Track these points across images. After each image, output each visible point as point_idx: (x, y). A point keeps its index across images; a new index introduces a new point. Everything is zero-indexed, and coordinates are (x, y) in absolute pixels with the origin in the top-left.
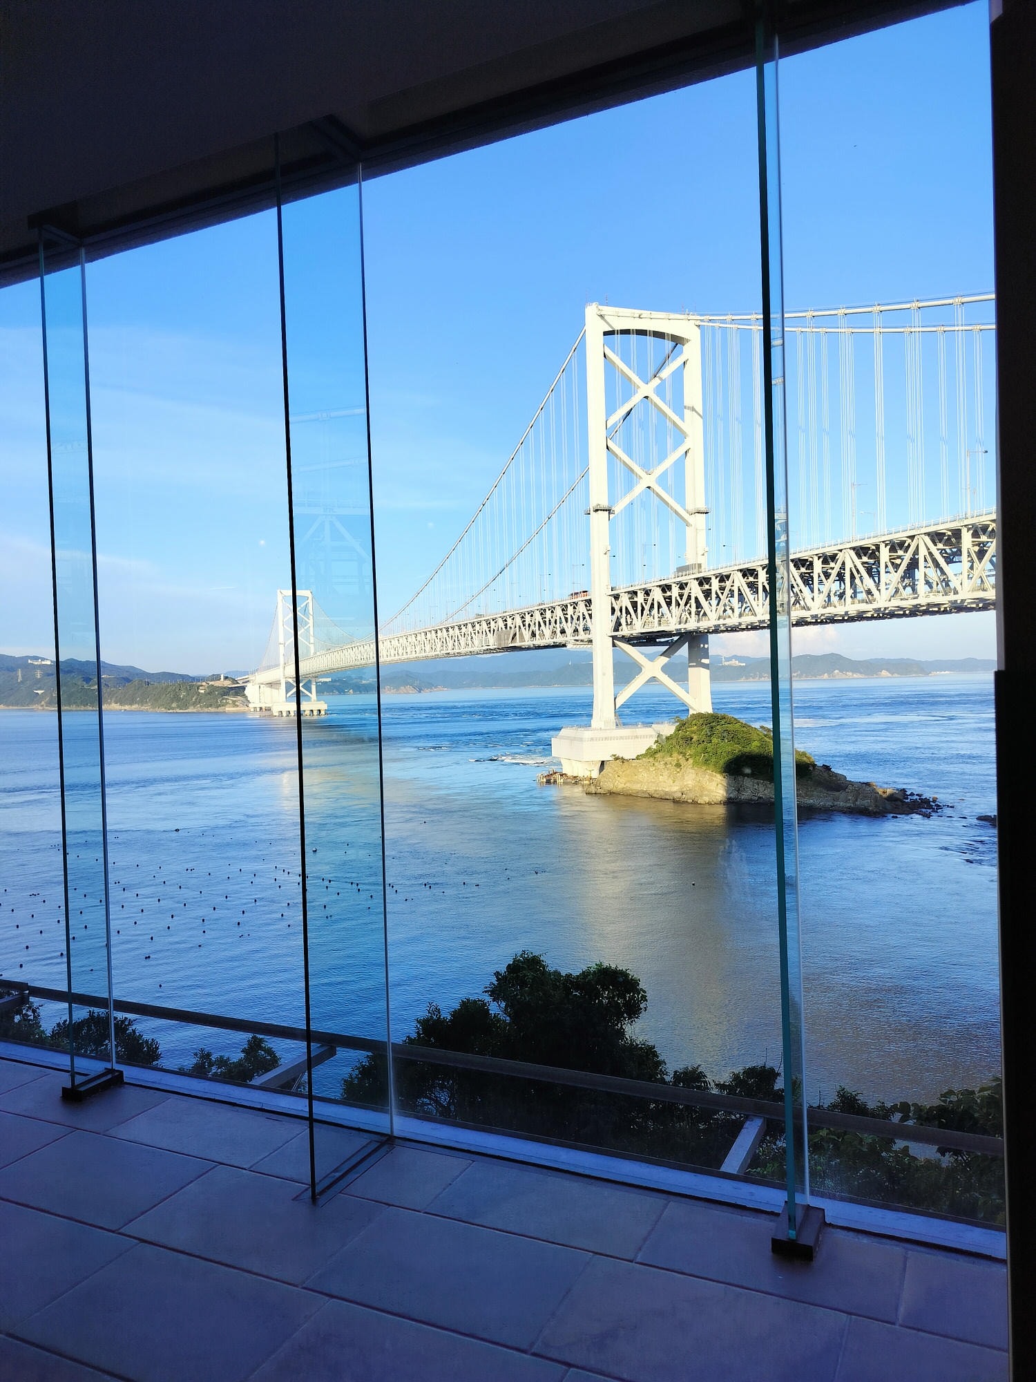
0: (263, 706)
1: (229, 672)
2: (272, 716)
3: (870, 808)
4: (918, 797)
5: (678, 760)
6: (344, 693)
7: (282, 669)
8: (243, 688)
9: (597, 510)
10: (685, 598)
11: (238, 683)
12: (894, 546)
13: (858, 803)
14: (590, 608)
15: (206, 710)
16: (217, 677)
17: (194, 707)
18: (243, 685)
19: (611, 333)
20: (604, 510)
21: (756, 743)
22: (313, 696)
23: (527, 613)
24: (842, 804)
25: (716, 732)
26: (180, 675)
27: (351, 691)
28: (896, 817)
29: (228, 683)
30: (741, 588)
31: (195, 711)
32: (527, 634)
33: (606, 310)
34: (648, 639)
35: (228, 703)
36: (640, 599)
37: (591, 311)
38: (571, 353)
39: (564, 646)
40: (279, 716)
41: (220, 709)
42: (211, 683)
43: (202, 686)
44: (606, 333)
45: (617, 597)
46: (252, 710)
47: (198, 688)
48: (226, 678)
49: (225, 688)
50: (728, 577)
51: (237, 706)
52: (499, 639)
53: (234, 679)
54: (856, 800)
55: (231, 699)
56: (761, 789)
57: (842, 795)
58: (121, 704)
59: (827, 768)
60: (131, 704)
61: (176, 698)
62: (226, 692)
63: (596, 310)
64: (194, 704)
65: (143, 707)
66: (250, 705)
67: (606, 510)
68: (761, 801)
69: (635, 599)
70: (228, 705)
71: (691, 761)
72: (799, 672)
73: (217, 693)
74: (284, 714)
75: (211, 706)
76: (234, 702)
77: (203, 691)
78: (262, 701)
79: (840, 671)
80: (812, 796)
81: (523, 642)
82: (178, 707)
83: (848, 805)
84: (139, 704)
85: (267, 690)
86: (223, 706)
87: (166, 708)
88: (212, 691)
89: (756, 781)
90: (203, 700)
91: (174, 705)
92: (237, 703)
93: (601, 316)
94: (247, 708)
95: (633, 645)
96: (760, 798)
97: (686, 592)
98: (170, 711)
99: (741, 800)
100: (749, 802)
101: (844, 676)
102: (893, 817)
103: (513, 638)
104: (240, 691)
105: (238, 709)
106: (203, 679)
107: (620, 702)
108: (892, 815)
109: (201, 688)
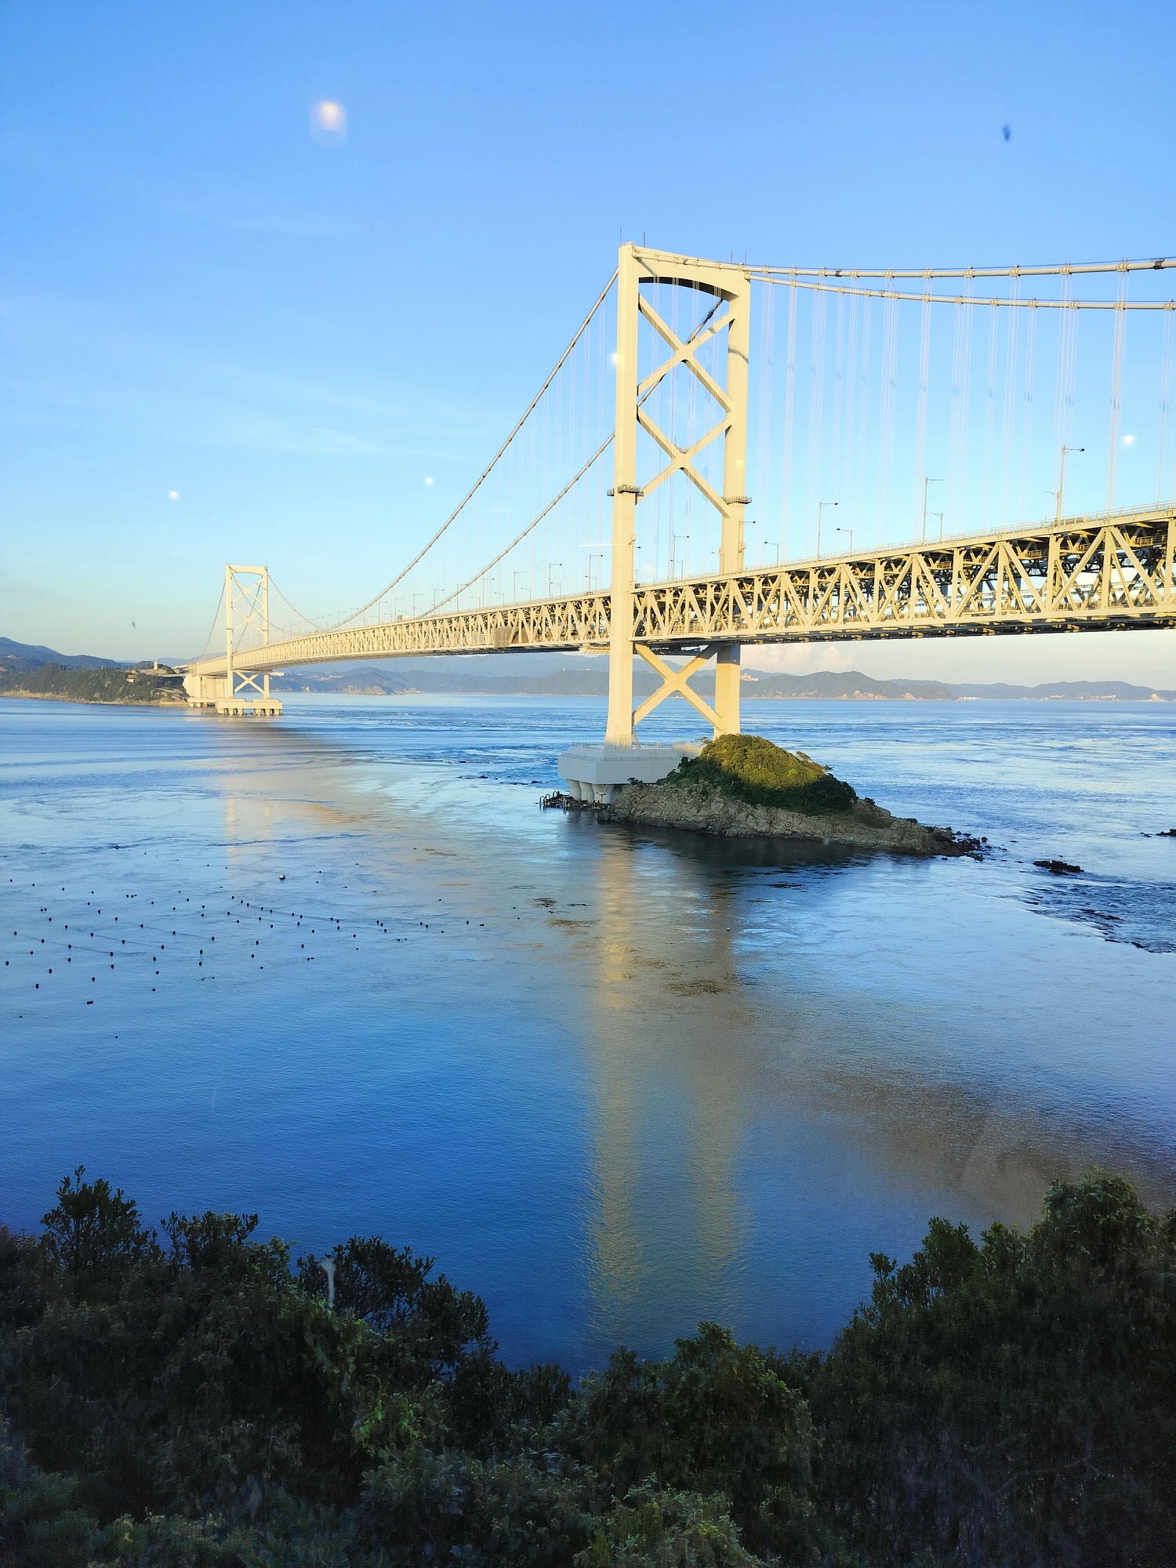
0: (205, 701)
1: (163, 659)
2: (216, 714)
3: (918, 849)
4: (966, 837)
5: (704, 787)
6: (300, 690)
7: (229, 659)
8: (182, 679)
9: (622, 492)
10: (721, 601)
11: (175, 673)
12: (970, 552)
13: (904, 842)
14: (609, 607)
15: (136, 703)
16: (150, 665)
17: (122, 698)
18: (181, 675)
19: (649, 280)
20: (630, 492)
21: (793, 771)
22: (266, 692)
23: (532, 609)
24: (886, 842)
25: (748, 756)
26: (103, 660)
27: (307, 688)
28: (946, 859)
29: (162, 673)
30: (788, 593)
31: (122, 703)
32: (531, 633)
33: (645, 252)
34: (674, 647)
35: (163, 696)
36: (668, 599)
37: (626, 252)
38: (599, 301)
39: (576, 649)
40: (224, 714)
41: (153, 703)
42: (143, 671)
43: (131, 674)
44: (642, 280)
45: (641, 595)
46: (192, 705)
47: (126, 677)
48: (160, 666)
49: (159, 678)
50: (774, 579)
51: (174, 700)
52: (498, 636)
53: (170, 668)
54: (902, 839)
55: (166, 691)
56: (796, 822)
57: (887, 832)
58: (31, 691)
59: (870, 802)
60: (44, 692)
61: (99, 687)
62: (161, 682)
63: (631, 252)
64: (122, 696)
65: (58, 696)
66: (189, 700)
67: (633, 492)
68: (796, 836)
69: (662, 600)
70: (162, 699)
71: (719, 788)
72: (816, 691)
73: (149, 683)
74: (231, 712)
75: (142, 698)
76: (170, 695)
77: (132, 681)
78: (204, 696)
79: (861, 692)
80: (852, 832)
81: (525, 642)
82: (102, 697)
83: (893, 844)
84: (53, 692)
85: (210, 682)
86: (156, 699)
87: (86, 699)
88: (143, 680)
89: (791, 813)
90: (131, 692)
91: (97, 695)
92: (173, 697)
93: (639, 259)
94: (185, 703)
95: (656, 653)
96: (794, 832)
97: (723, 593)
98: (92, 702)
99: (772, 834)
100: (781, 837)
101: (865, 698)
102: (943, 859)
103: (514, 637)
104: (177, 682)
105: (174, 703)
106: (131, 666)
107: (638, 718)
108: (941, 857)
109: (129, 676)
